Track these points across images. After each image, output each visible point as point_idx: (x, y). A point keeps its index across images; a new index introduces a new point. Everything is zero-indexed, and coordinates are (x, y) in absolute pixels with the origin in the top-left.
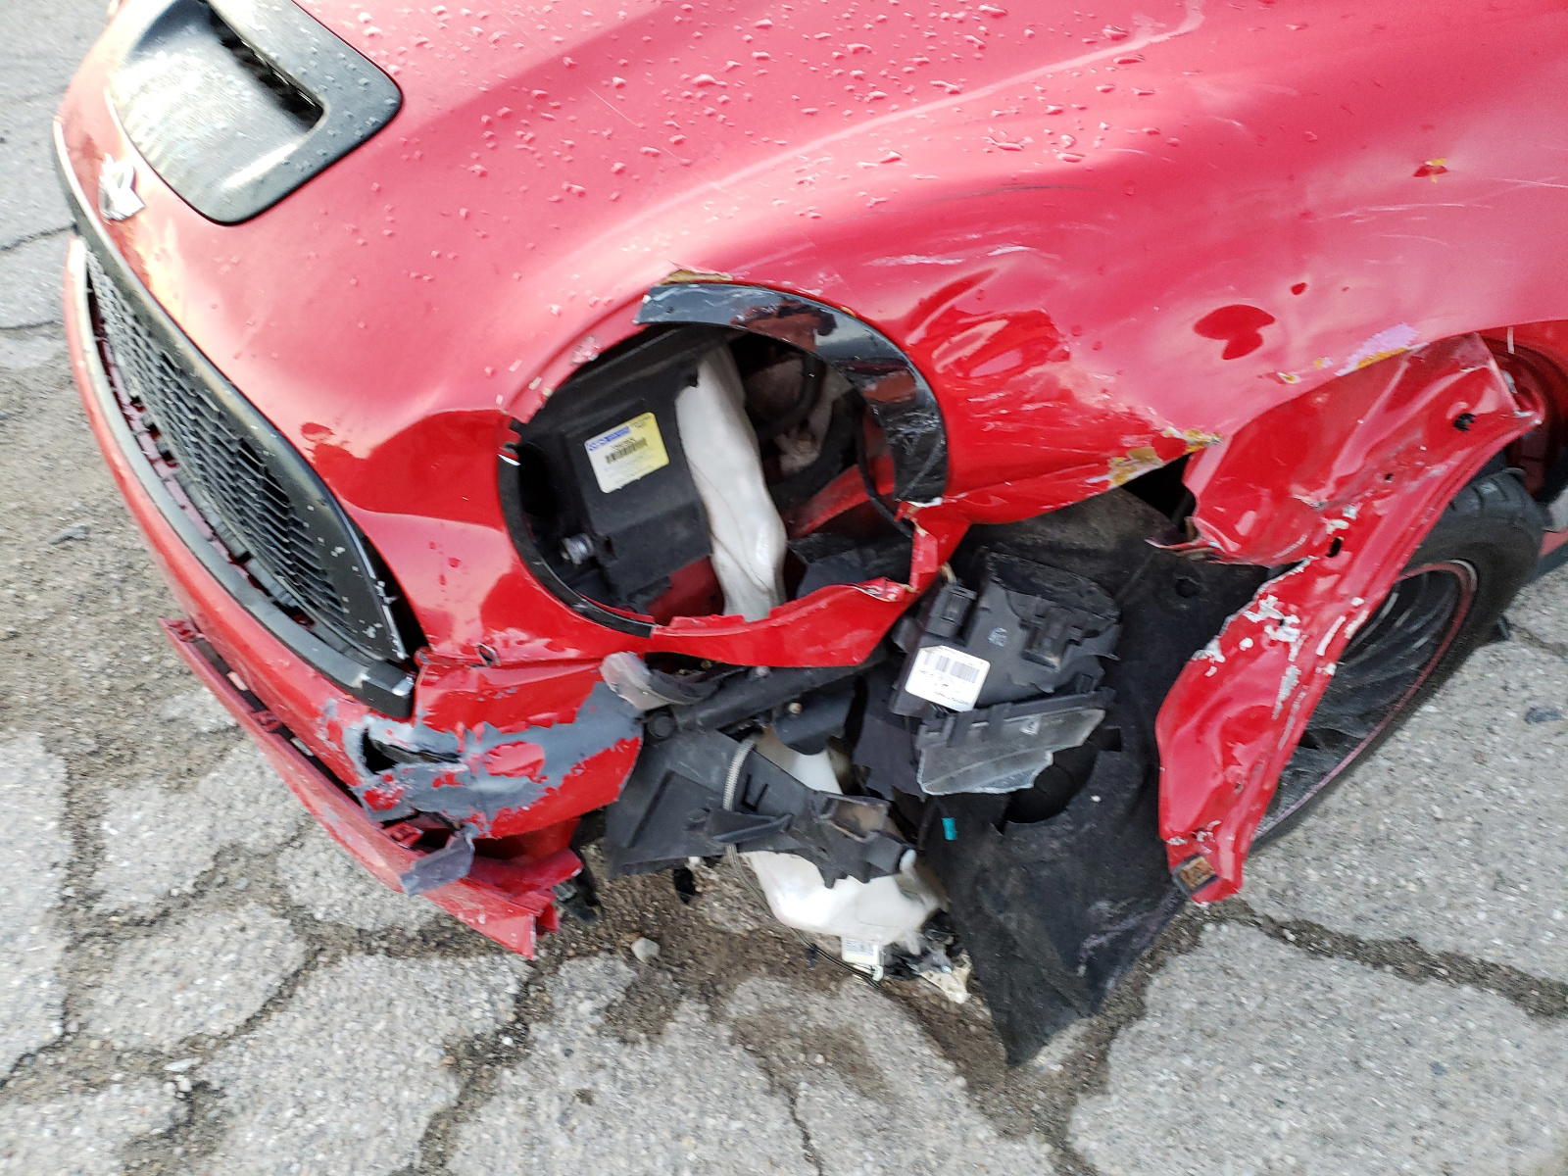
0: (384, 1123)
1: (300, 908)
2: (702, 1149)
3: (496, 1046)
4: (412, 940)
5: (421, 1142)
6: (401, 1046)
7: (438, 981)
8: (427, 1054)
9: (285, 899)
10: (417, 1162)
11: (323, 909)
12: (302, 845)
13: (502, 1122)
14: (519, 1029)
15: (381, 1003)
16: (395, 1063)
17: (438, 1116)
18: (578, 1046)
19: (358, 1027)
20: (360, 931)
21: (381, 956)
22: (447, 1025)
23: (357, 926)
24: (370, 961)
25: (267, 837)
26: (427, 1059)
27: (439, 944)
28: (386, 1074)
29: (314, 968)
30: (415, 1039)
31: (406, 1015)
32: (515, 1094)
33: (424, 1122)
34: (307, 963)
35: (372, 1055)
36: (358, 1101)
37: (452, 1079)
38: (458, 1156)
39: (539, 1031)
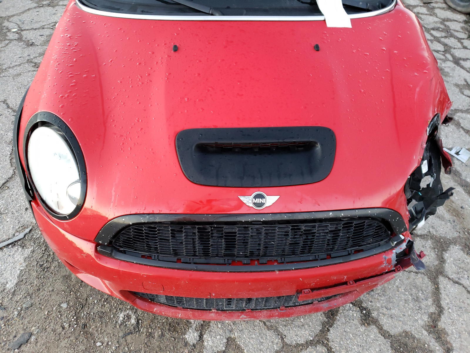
0: (378, 344)
1: (307, 343)
2: (402, 288)
3: (365, 315)
4: (329, 321)
5: (385, 338)
6: (358, 333)
7: (343, 319)
8: (362, 329)
9: (302, 345)
10: (390, 341)
11: (310, 337)
12: (285, 336)
13: (385, 320)
14: (362, 309)
15: (344, 333)
16: (363, 336)
17: (380, 332)
18: (370, 299)
19: (349, 341)
20: (320, 331)
21: (331, 329)
22: (356, 322)
23: (319, 331)
24: (331, 331)
25: (277, 344)
26: (364, 329)
27: (332, 315)
28: (365, 339)
29: (328, 345)
30: (358, 330)
31: (350, 329)
32: (379, 315)
33: (380, 335)
34: (325, 346)
35: (359, 340)
36: (370, 347)
37: (371, 326)
38: (390, 332)
39: (364, 305)
